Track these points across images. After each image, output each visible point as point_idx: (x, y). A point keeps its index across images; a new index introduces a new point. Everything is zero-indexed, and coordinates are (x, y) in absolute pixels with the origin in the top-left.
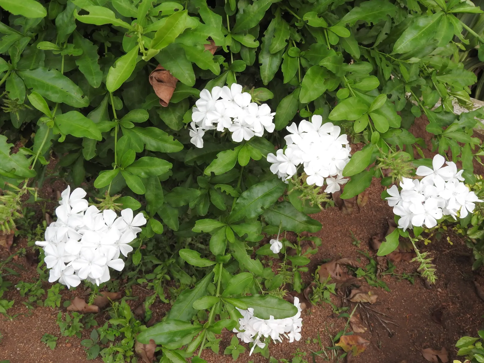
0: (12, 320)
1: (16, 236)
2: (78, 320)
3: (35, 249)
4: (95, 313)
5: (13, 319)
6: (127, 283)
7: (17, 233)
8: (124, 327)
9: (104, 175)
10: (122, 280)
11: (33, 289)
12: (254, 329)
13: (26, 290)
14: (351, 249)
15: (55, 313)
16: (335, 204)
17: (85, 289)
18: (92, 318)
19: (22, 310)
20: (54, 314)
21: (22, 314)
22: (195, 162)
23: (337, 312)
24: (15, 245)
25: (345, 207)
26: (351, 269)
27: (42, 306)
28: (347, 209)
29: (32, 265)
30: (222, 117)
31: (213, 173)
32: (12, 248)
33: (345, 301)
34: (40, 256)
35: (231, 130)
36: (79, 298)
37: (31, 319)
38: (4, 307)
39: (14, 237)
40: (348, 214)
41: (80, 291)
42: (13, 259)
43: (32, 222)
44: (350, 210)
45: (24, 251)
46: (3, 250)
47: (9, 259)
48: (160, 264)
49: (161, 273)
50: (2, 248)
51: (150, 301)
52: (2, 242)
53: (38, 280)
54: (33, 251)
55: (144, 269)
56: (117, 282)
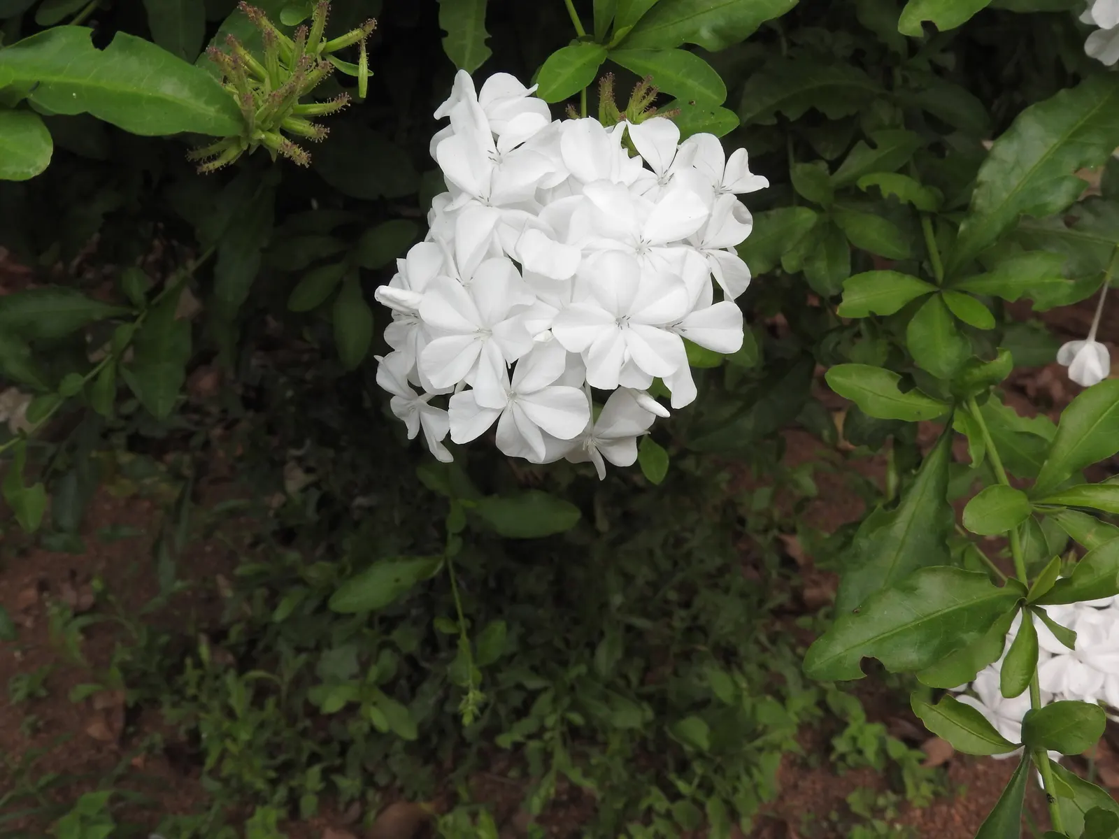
1: (131, 705)
3: (186, 732)
6: (453, 770)
7: (132, 698)
10: (440, 764)
11: (204, 830)
22: (778, 114)
24: (131, 729)
29: (187, 773)
32: (124, 739)
34: (203, 745)
36: (335, 828)
39: (126, 709)
41: (330, 817)
45: (159, 738)
46: (99, 750)
47: (120, 769)
48: (545, 689)
49: (555, 710)
50: (98, 745)
51: (542, 792)
52: (96, 730)
53: (209, 808)
54: (182, 736)
55: (503, 711)
56: (425, 773)
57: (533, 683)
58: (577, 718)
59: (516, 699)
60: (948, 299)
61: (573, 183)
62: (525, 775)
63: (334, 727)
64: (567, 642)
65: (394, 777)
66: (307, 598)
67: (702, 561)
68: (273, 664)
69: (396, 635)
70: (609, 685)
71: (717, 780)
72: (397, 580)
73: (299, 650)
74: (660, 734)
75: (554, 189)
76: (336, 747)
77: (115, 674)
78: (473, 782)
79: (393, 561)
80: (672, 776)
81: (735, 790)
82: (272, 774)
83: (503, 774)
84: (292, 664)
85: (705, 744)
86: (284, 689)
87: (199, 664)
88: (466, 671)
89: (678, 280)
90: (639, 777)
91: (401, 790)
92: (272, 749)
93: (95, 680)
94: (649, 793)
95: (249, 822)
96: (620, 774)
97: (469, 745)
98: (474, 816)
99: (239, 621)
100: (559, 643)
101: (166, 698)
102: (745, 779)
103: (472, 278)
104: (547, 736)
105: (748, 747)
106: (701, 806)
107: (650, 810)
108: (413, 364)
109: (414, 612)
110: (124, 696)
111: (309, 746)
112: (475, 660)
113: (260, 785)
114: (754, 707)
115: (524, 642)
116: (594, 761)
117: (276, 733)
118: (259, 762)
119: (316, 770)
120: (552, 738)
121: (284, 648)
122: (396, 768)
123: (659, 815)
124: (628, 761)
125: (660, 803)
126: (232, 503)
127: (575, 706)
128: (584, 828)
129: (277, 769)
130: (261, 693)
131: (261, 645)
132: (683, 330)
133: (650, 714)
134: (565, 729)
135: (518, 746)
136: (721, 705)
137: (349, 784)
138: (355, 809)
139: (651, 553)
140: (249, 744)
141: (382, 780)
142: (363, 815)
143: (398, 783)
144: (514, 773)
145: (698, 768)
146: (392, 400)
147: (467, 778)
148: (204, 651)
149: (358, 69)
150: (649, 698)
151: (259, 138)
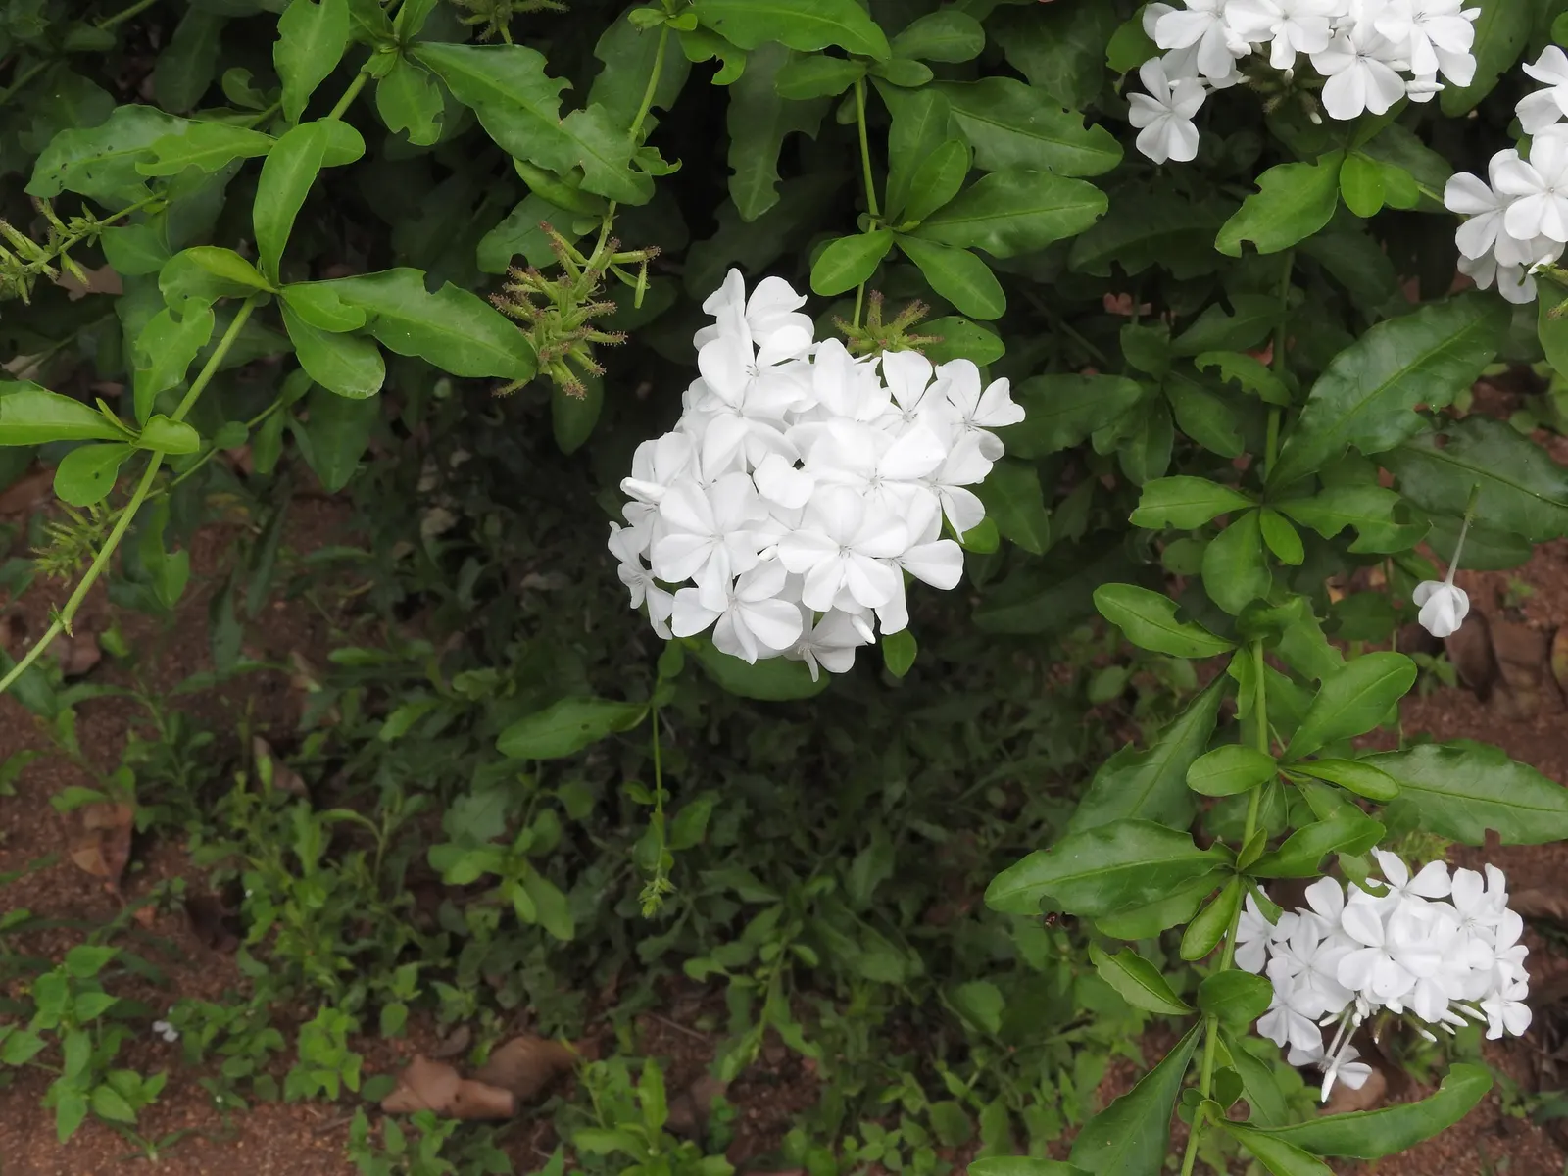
0: (154, 1157)
1: (142, 829)
2: (437, 1144)
3: (221, 883)
4: (498, 1121)
5: (160, 1152)
6: (614, 1004)
7: (144, 819)
8: (634, 1163)
9: (845, 246)
10: (595, 992)
11: (238, 1027)
12: (1343, 981)
13: (209, 1032)
14: (1550, 858)
15: (328, 1126)
16: (1459, 679)
17: (440, 1031)
18: (488, 1143)
19: (190, 1116)
20: (327, 1132)
21: (196, 1134)
22: (1115, 266)
23: (1519, 1112)
24: (138, 866)
25: (1506, 686)
26: (1557, 934)
27: (273, 1099)
28: (1511, 697)
29: (216, 944)
30: (1286, 17)
31: (1248, 246)
32: (126, 879)
33: (1546, 1067)
34: (245, 906)
35: (1321, 67)
36: (429, 1058)
37: (232, 1152)
38: (125, 1098)
39: (134, 832)
40: (1519, 720)
41: (423, 1041)
42: (134, 922)
43: (203, 774)
44: (1525, 700)
45: (179, 885)
46: (87, 889)
47: (119, 923)
48: (770, 905)
49: (777, 939)
50: (85, 881)
51: (741, 1052)
52: (86, 858)
53: (246, 999)
54: (214, 890)
55: (701, 925)
56: (574, 1000)
57: (752, 894)
58: (809, 955)
59: (725, 913)
60: (1264, 520)
61: (820, 411)
62: (721, 1029)
63: (447, 912)
64: (814, 842)
65: (527, 998)
66: (433, 712)
67: (1043, 752)
68: (367, 802)
69: (564, 792)
70: (867, 916)
71: (1004, 1079)
72: (585, 727)
73: (411, 789)
74: (932, 1000)
75: (802, 415)
76: (444, 940)
77: (127, 778)
78: (641, 1025)
79: (585, 701)
80: (940, 1066)
81: (1029, 1100)
82: (345, 964)
83: (688, 1022)
84: (397, 807)
85: (994, 1025)
86: (382, 843)
87: (253, 784)
88: (655, 852)
89: (900, 520)
90: (892, 1059)
91: (533, 1019)
92: (349, 929)
93: (90, 782)
94: (899, 1082)
95: (304, 1028)
96: (859, 1046)
97: (643, 969)
98: (636, 1075)
99: (318, 729)
100: (800, 841)
101: (195, 828)
102: (1047, 1085)
103: (715, 481)
104: (760, 973)
105: (1058, 1040)
106: (974, 1113)
107: (898, 1106)
108: (646, 545)
109: (591, 760)
110: (131, 814)
111: (404, 932)
112: (669, 840)
113: (325, 977)
114: (1074, 980)
115: (748, 830)
116: (825, 1023)
117: (361, 906)
118: (327, 944)
119: (409, 971)
120: (767, 977)
121: (388, 781)
122: (529, 986)
123: (910, 1117)
124: (877, 1033)
125: (915, 1101)
126: (340, 551)
127: (809, 937)
128: (795, 1118)
129: (352, 958)
130: (341, 842)
131: (347, 771)
132: (903, 563)
133: (918, 967)
134: (789, 966)
135: (717, 982)
136: (1029, 972)
137: (457, 999)
138: (462, 1036)
139: (959, 728)
140: (317, 916)
141: (507, 999)
142: (472, 1045)
143: (531, 1008)
144: (704, 1023)
145: (979, 1058)
146: (620, 566)
147: (633, 1019)
148: (265, 766)
149: (637, 281)
150: (925, 946)
151: (546, 373)
